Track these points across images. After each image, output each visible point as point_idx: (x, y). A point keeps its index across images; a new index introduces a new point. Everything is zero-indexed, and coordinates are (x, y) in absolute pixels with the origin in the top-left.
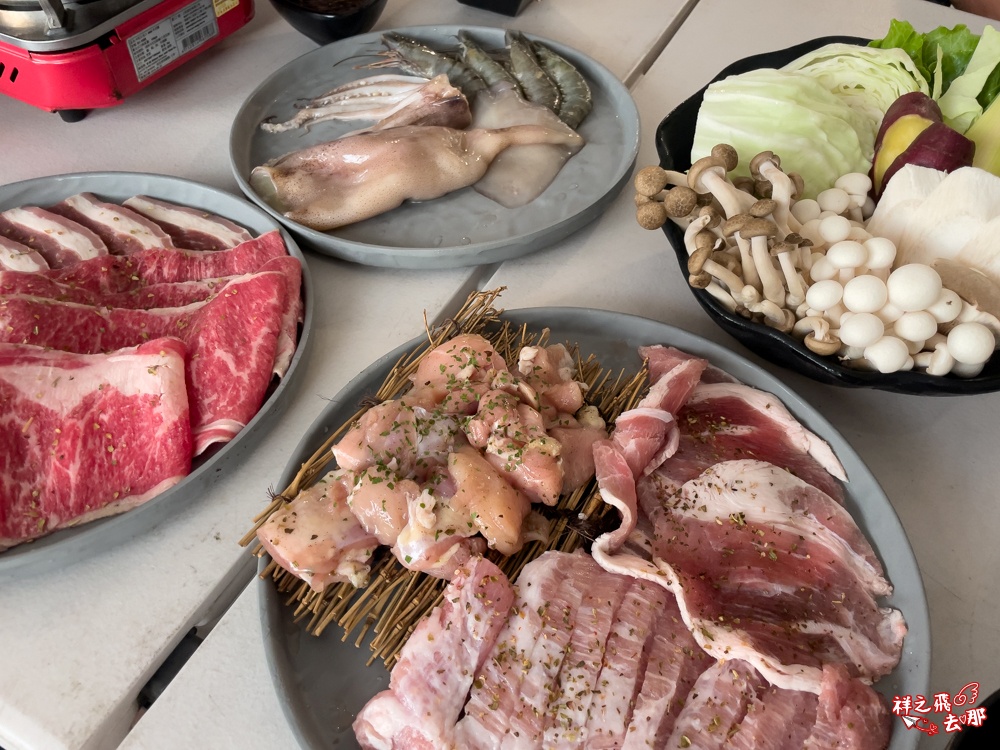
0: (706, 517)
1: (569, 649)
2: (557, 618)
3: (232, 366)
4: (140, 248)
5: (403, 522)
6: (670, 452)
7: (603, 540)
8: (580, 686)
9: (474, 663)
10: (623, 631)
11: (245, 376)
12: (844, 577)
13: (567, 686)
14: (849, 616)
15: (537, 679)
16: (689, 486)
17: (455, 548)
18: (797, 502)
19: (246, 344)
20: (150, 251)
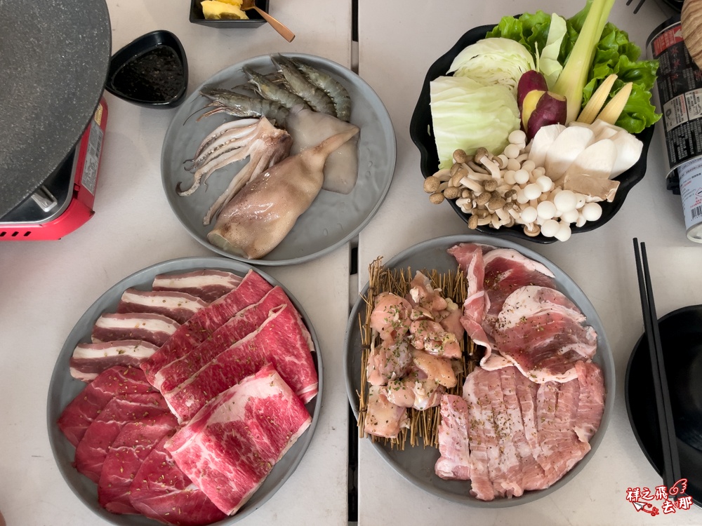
0: (512, 326)
1: (493, 410)
2: (484, 401)
3: (296, 361)
4: (191, 313)
5: (414, 397)
6: (488, 306)
7: (483, 360)
8: (503, 421)
9: (466, 433)
10: (507, 393)
11: (305, 363)
12: (569, 322)
13: (499, 423)
14: (575, 337)
15: (489, 426)
16: (500, 316)
17: (436, 396)
18: (541, 297)
19: (294, 347)
20: (199, 313)
